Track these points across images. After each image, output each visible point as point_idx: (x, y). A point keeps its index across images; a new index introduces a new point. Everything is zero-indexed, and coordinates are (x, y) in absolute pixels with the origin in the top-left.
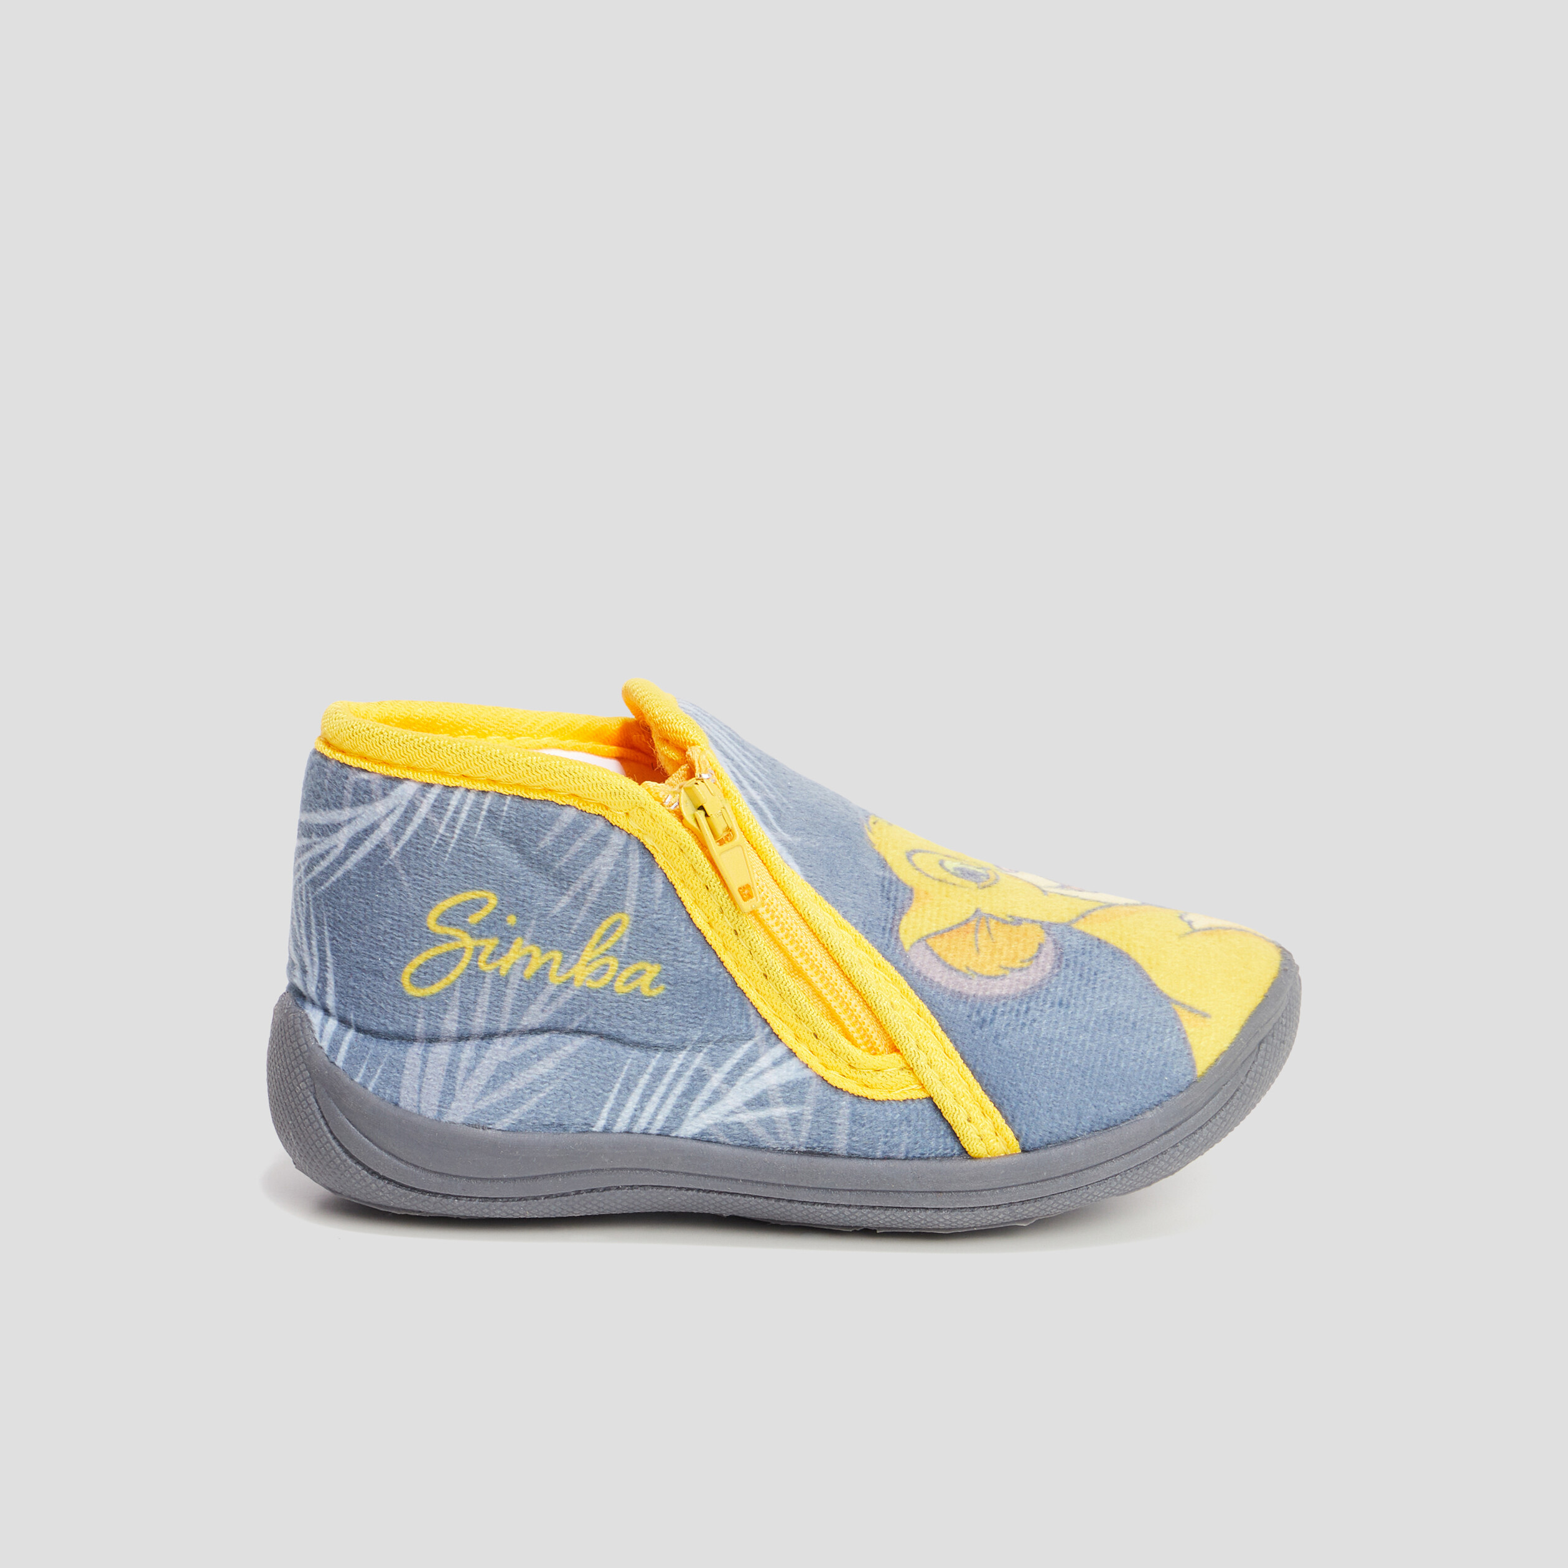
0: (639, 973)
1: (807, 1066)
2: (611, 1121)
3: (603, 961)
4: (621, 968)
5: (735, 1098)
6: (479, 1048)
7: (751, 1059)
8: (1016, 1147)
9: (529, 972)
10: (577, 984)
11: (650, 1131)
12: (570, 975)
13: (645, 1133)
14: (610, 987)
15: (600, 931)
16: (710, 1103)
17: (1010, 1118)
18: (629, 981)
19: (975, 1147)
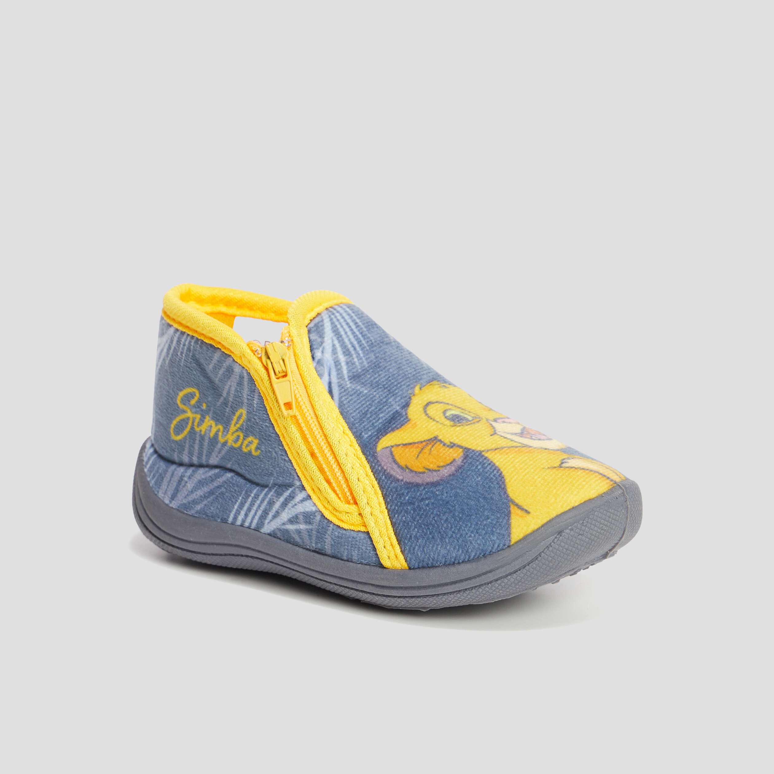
0: (251, 443)
1: (315, 505)
2: (235, 518)
3: (237, 434)
4: (244, 439)
5: (285, 516)
6: (193, 471)
7: (291, 497)
8: (405, 565)
9: (212, 435)
10: (229, 444)
11: (251, 528)
12: (226, 439)
13: (249, 528)
14: (240, 448)
15: (235, 418)
16: (274, 517)
17: (403, 549)
18: (247, 446)
19: (386, 563)
